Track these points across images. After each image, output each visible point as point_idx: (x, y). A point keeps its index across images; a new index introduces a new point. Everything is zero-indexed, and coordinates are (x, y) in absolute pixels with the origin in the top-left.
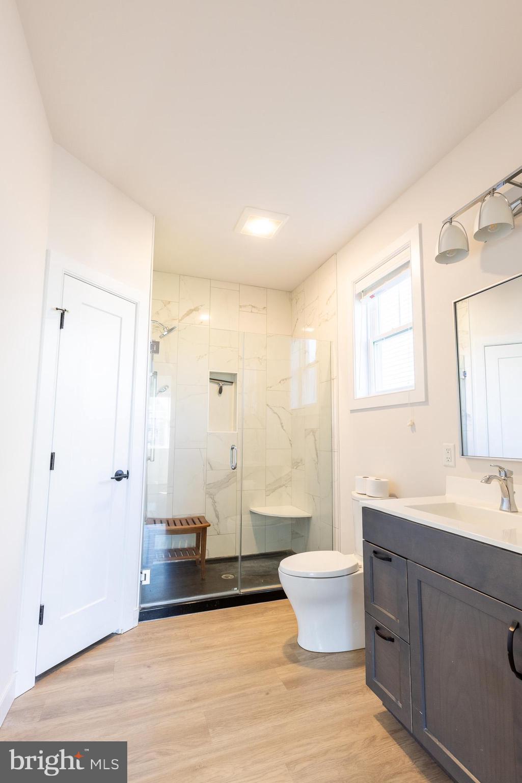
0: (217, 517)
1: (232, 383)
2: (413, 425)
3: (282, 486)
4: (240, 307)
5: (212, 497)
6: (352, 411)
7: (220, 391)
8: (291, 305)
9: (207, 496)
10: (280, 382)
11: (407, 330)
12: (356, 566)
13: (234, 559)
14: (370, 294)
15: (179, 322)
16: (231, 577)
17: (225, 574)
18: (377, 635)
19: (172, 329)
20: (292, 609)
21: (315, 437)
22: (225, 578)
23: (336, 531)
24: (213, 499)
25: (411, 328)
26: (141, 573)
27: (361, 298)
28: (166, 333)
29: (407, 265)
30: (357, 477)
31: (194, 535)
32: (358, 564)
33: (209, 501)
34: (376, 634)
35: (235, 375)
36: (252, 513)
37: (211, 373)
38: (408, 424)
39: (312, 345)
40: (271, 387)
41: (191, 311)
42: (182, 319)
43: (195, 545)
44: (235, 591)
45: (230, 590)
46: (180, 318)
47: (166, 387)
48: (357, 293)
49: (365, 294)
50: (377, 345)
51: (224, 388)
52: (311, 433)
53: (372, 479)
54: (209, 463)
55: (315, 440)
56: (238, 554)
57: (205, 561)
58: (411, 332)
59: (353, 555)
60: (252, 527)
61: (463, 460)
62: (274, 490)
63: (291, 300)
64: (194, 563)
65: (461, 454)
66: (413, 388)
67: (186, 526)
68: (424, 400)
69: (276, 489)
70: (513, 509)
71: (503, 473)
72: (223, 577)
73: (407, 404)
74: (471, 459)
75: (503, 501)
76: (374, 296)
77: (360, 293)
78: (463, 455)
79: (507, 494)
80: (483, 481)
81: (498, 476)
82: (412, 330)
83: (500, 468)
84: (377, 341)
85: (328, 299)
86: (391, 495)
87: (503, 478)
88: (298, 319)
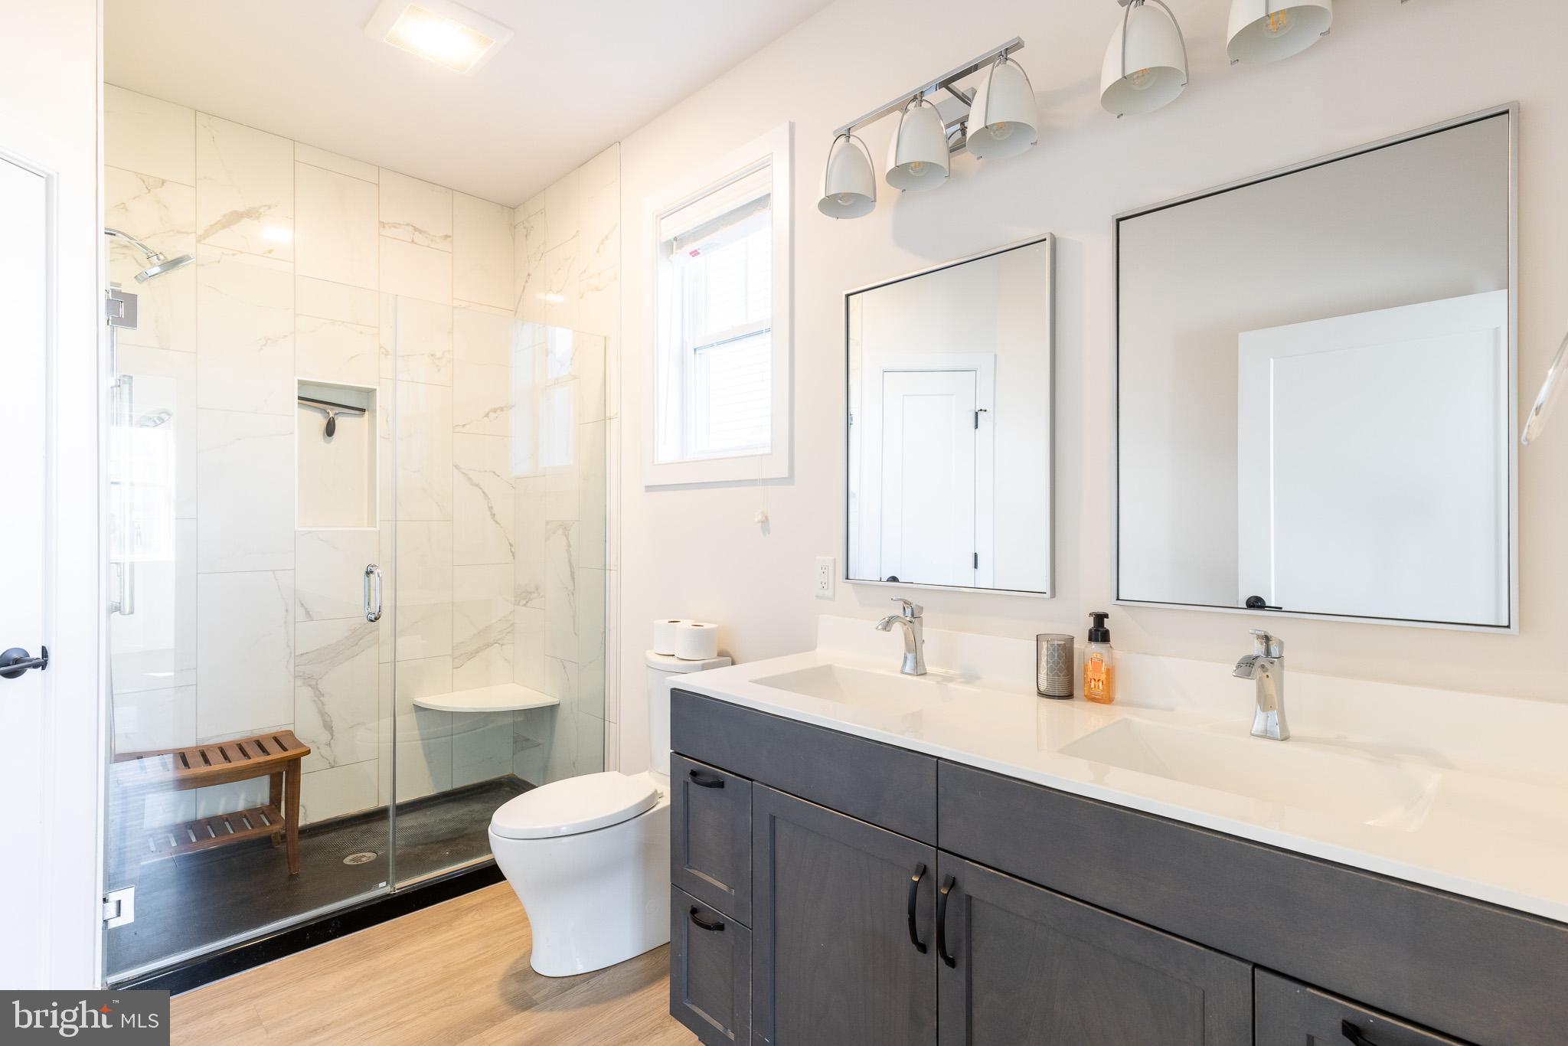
0: (328, 727)
1: (363, 411)
2: (765, 521)
3: (492, 645)
4: (382, 224)
5: (313, 683)
6: (649, 488)
7: (330, 430)
8: (514, 242)
9: (299, 682)
10: (487, 415)
11: (761, 332)
12: (654, 797)
13: (378, 815)
14: (692, 247)
15: (198, 241)
16: (368, 857)
17: (354, 853)
18: (693, 924)
19: (176, 263)
20: (518, 898)
21: (567, 539)
22: (352, 863)
23: (612, 729)
24: (315, 688)
25: (768, 331)
26: (105, 900)
27: (672, 253)
28: (157, 270)
29: (763, 201)
30: (655, 621)
31: (265, 781)
32: (656, 791)
33: (306, 693)
34: (690, 921)
35: (370, 392)
36: (419, 709)
37: (302, 384)
38: (756, 520)
39: (562, 340)
40: (464, 426)
41: (234, 218)
42: (207, 234)
43: (267, 801)
44: (383, 889)
45: (368, 889)
46: (200, 232)
47: (163, 416)
48: (663, 241)
49: (680, 247)
50: (701, 355)
51: (341, 423)
52: (561, 530)
53: (686, 624)
54: (302, 605)
55: (569, 546)
56: (386, 801)
57: (297, 834)
58: (767, 338)
59: (646, 773)
60: (420, 742)
61: (848, 586)
62: (472, 655)
63: (514, 227)
64: (266, 842)
65: (845, 577)
66: (768, 450)
67: (240, 762)
68: (786, 475)
69: (477, 651)
70: (919, 671)
71: (908, 611)
72: (347, 861)
73: (756, 480)
74: (862, 584)
75: (906, 658)
76: (698, 253)
77: (670, 241)
78: (847, 578)
79: (914, 647)
80: (880, 627)
81: (902, 616)
82: (769, 334)
83: (906, 602)
84: (700, 348)
85: (602, 243)
86: (721, 654)
87: (908, 619)
88: (529, 275)
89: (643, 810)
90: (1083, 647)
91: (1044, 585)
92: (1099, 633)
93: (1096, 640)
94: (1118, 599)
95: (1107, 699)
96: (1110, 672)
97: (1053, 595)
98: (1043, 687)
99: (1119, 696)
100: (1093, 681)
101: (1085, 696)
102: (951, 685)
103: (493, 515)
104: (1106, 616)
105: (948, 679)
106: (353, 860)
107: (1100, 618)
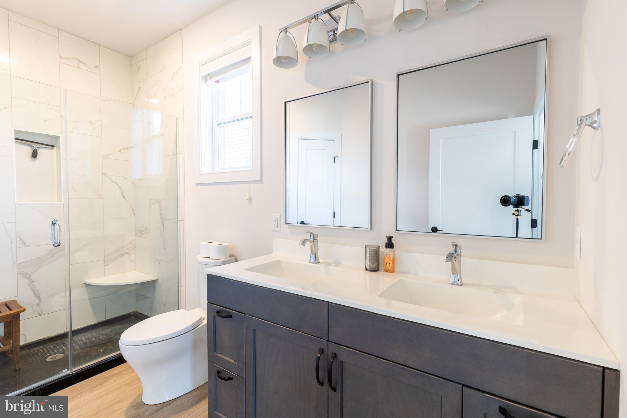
0: (37, 296)
1: (54, 146)
2: (250, 199)
3: (124, 254)
4: (61, 58)
5: (28, 276)
6: (197, 185)
7: (35, 155)
8: (132, 73)
9: (20, 276)
10: (120, 151)
11: (247, 118)
12: (200, 320)
13: (63, 336)
14: (216, 79)
16: (60, 356)
17: (52, 355)
18: (219, 379)
21: (160, 207)
22: (51, 360)
23: (182, 290)
24: (29, 279)
25: (251, 117)
27: (207, 81)
29: (248, 60)
30: (201, 243)
32: (201, 318)
33: (24, 281)
34: (217, 377)
35: (57, 138)
36: (87, 285)
37: (17, 132)
38: (246, 198)
39: (156, 118)
40: (108, 155)
44: (66, 372)
45: (59, 372)
48: (203, 75)
49: (211, 78)
50: (220, 127)
51: (40, 151)
52: (157, 203)
53: (215, 244)
54: (21, 239)
55: (161, 210)
56: (66, 330)
57: (19, 348)
58: (250, 121)
59: (197, 309)
61: (286, 226)
62: (114, 260)
63: (131, 66)
65: (285, 222)
66: (251, 169)
68: (259, 179)
69: (117, 258)
70: (317, 261)
71: (312, 237)
72: (48, 359)
73: (246, 181)
74: (291, 225)
75: (311, 257)
76: (219, 82)
77: (205, 75)
78: (286, 223)
79: (314, 252)
80: (301, 244)
81: (310, 239)
82: (251, 119)
83: (311, 233)
84: (221, 124)
85: (174, 75)
86: (231, 256)
87: (312, 240)
88: (140, 88)
89: (195, 327)
90: (383, 250)
91: (367, 225)
92: (390, 244)
93: (389, 247)
94: (397, 230)
95: (393, 271)
96: (394, 260)
97: (371, 229)
98: (368, 267)
99: (397, 269)
100: (387, 264)
101: (384, 270)
102: (330, 267)
103: (124, 196)
104: (392, 237)
105: (328, 264)
106: (52, 358)
107: (390, 238)
